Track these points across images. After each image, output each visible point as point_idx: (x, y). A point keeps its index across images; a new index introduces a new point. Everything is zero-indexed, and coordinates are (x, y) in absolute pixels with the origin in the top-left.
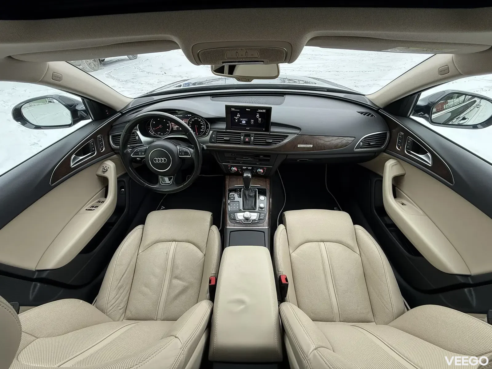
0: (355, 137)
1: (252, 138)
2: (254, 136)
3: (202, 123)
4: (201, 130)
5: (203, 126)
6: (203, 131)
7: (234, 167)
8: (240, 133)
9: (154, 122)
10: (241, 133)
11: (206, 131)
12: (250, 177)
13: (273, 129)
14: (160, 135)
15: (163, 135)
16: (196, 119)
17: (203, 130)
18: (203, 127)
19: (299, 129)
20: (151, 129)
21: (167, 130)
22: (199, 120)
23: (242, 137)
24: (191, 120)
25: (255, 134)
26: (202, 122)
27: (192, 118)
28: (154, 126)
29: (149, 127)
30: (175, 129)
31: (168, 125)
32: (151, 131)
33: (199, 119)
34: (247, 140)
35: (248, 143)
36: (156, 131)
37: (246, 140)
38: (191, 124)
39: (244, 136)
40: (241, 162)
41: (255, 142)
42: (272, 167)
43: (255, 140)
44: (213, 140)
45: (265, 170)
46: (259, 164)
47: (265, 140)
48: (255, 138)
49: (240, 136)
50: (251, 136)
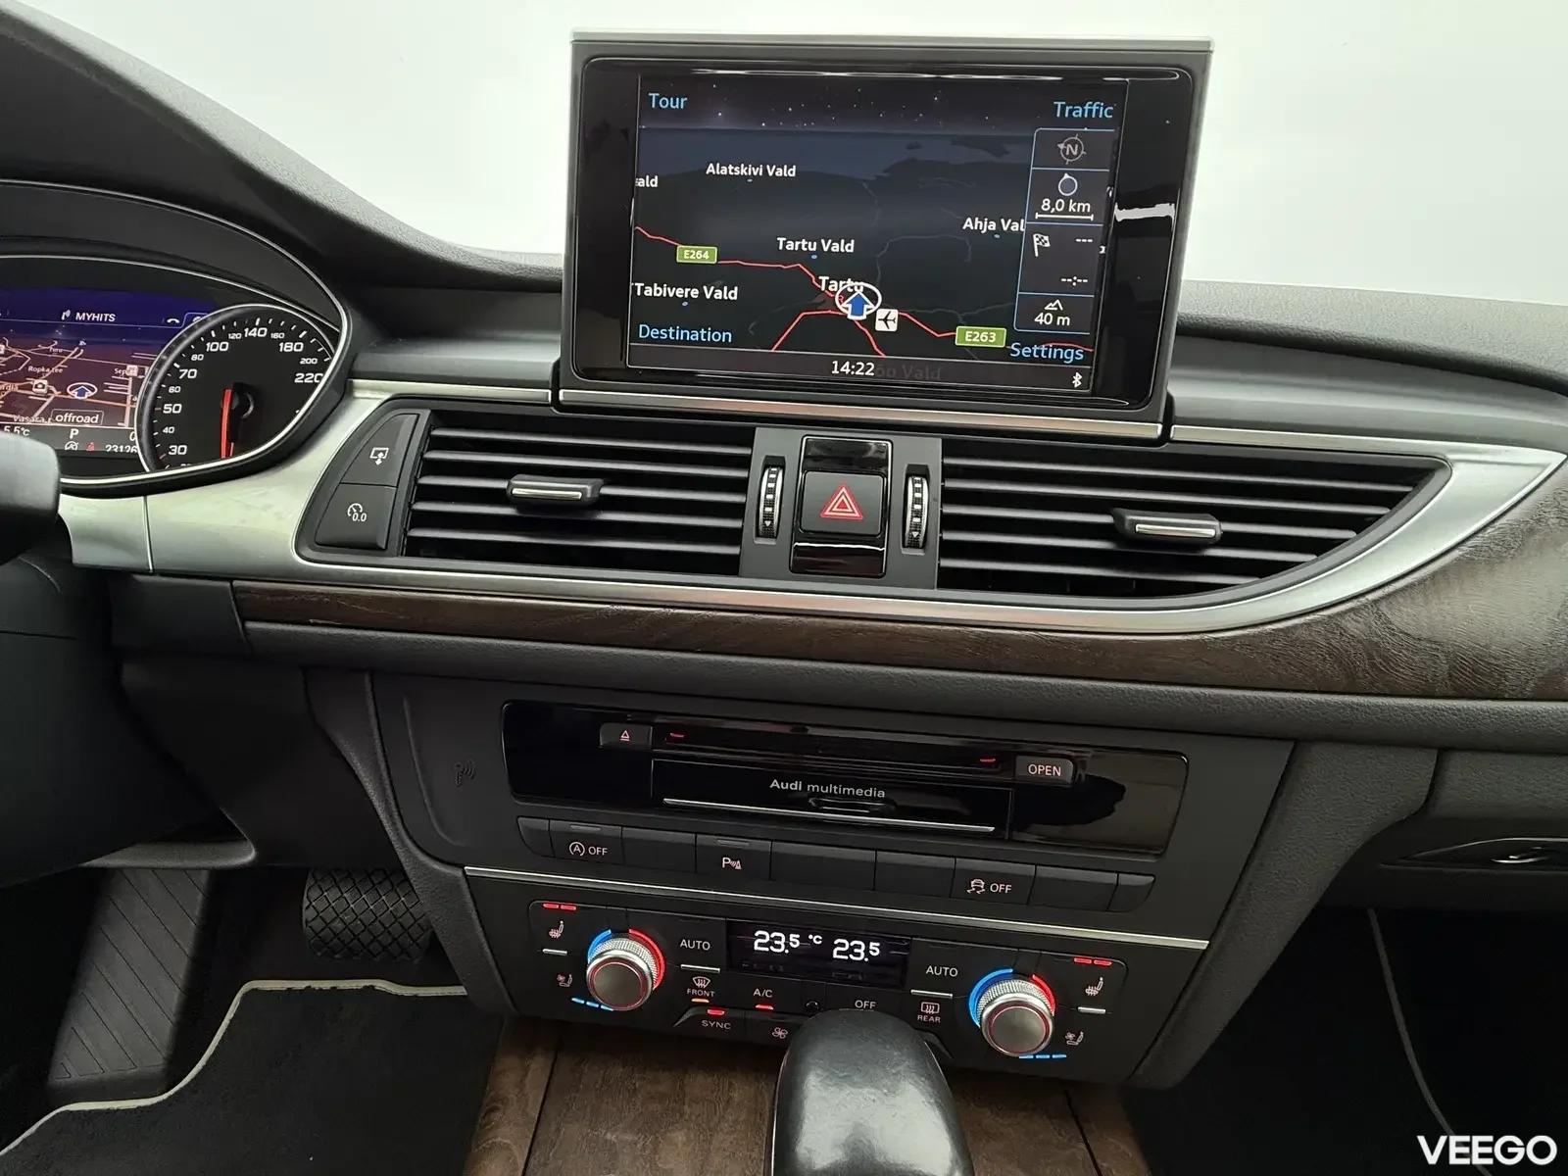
1: (923, 496)
2: (936, 473)
7: (620, 933)
10: (755, 431)
13: (1204, 385)
16: (254, 333)
22: (288, 347)
23: (770, 482)
24: (200, 349)
25: (956, 442)
26: (307, 369)
33: (292, 337)
35: (857, 557)
39: (791, 464)
40: (735, 854)
41: (949, 549)
42: (1203, 944)
43: (949, 522)
44: (356, 513)
45: (1091, 991)
46: (1000, 888)
47: (1107, 519)
48: (949, 496)
49: (748, 463)
50: (897, 465)
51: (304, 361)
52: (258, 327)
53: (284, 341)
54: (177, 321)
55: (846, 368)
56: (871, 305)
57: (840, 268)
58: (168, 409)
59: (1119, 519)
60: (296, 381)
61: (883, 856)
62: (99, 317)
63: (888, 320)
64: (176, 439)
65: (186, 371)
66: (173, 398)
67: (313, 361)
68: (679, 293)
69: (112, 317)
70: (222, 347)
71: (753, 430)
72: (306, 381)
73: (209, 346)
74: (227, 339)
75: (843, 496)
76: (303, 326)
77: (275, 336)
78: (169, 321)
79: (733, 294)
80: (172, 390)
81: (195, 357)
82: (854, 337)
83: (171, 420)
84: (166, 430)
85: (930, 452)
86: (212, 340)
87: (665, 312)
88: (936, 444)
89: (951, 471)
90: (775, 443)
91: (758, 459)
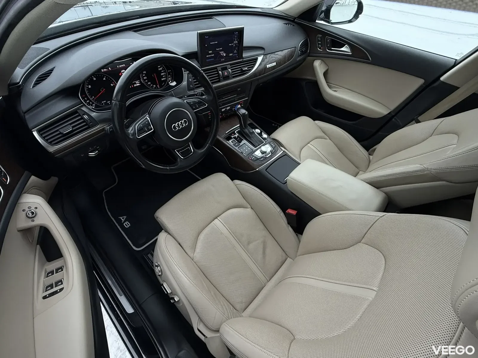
0: (296, 47)
1: (230, 70)
3: (161, 69)
4: (162, 79)
5: (163, 72)
8: (216, 68)
10: (218, 68)
11: (168, 80)
12: (245, 113)
13: (245, 55)
14: (106, 104)
17: (164, 79)
18: (162, 74)
19: (262, 48)
20: (88, 99)
23: (220, 72)
25: (231, 64)
26: (159, 68)
31: (112, 85)
34: (226, 74)
35: (227, 78)
36: (99, 100)
38: (144, 74)
40: (221, 104)
41: (233, 74)
42: (248, 98)
43: (232, 72)
44: (191, 86)
45: (242, 103)
46: (238, 99)
47: (240, 69)
48: (232, 70)
49: (217, 71)
50: (228, 68)
55: (222, 60)
56: (223, 54)
57: (221, 51)
59: (241, 69)
61: (231, 100)
62: (123, 66)
63: (225, 55)
64: (148, 82)
66: (144, 76)
67: (160, 66)
68: (209, 56)
75: (226, 73)
79: (213, 55)
80: (143, 75)
82: (223, 57)
83: (146, 79)
84: (146, 81)
85: (229, 66)
87: (209, 58)
88: (229, 65)
89: (231, 67)
90: (219, 69)
91: (218, 70)
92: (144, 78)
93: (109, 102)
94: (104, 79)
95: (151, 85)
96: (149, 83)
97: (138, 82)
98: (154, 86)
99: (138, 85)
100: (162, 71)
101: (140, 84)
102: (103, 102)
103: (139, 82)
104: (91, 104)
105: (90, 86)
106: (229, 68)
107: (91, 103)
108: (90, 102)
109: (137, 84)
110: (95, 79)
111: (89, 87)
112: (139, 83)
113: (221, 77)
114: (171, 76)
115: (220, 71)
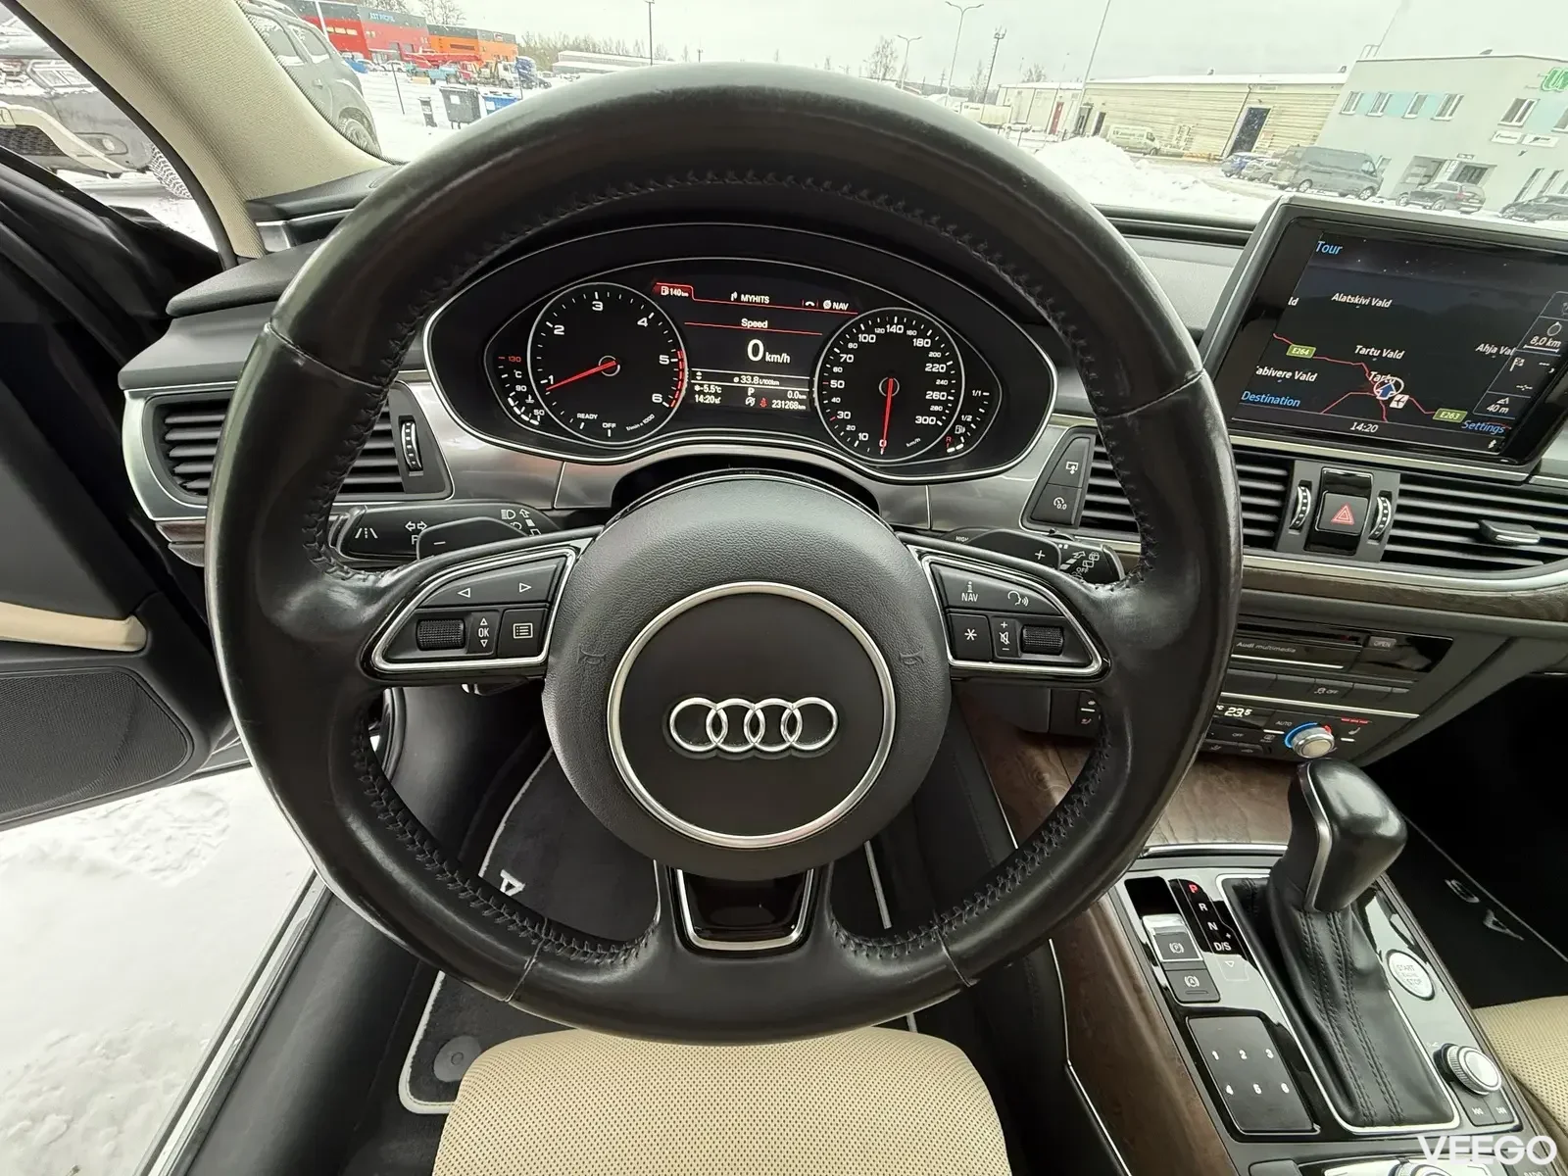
1: (1387, 511)
2: (1395, 494)
3: (940, 368)
4: (920, 420)
5: (940, 388)
6: (937, 430)
8: (1285, 461)
9: (559, 330)
10: (1298, 463)
11: (951, 432)
14: (594, 429)
15: (620, 434)
16: (894, 329)
17: (930, 421)
18: (936, 395)
20: (525, 381)
21: (657, 398)
22: (919, 343)
23: (1304, 498)
24: (855, 339)
25: (1409, 476)
26: (934, 361)
27: (864, 320)
28: (552, 355)
29: (506, 362)
30: (711, 400)
31: (664, 359)
32: (520, 398)
33: (922, 335)
34: (1344, 517)
35: (1344, 544)
36: (565, 401)
37: (1335, 520)
38: (844, 363)
39: (1315, 486)
41: (1394, 540)
42: (1416, 716)
43: (1397, 524)
44: (1060, 503)
45: (1352, 733)
46: (1331, 691)
47: (1478, 526)
48: (1401, 509)
49: (1286, 481)
50: (1375, 490)
51: (931, 354)
52: (897, 325)
53: (917, 337)
54: (813, 304)
55: (1360, 428)
56: (1395, 392)
57: (1385, 366)
58: (834, 384)
59: (1482, 529)
60: (927, 369)
61: (1281, 677)
62: (757, 299)
63: (1400, 401)
64: (841, 407)
65: (845, 356)
66: (837, 377)
67: (938, 355)
68: (1279, 374)
69: (767, 299)
70: (870, 339)
71: (1293, 461)
72: (934, 370)
73: (861, 337)
74: (874, 333)
75: (1345, 512)
76: (929, 325)
77: (910, 333)
78: (807, 304)
79: (1312, 378)
80: (836, 369)
81: (851, 345)
82: (1373, 409)
83: (836, 392)
84: (834, 400)
85: (1393, 480)
86: (863, 332)
87: (1269, 385)
88: (1397, 476)
89: (1403, 493)
90: (1302, 470)
91: (1296, 481)
92: (832, 382)
93: (608, 425)
94: (643, 322)
95: (849, 428)
96: (842, 415)
97: (801, 393)
98: (861, 436)
99: (795, 406)
100: (938, 382)
101: (804, 407)
102: (581, 416)
103: (804, 397)
104: (528, 405)
105: (563, 328)
106: (1387, 495)
107: (530, 400)
108: (527, 393)
109: (794, 400)
110: (599, 307)
111: (556, 332)
112: (801, 402)
113: (1294, 527)
114: (974, 421)
115: (1307, 485)
